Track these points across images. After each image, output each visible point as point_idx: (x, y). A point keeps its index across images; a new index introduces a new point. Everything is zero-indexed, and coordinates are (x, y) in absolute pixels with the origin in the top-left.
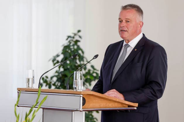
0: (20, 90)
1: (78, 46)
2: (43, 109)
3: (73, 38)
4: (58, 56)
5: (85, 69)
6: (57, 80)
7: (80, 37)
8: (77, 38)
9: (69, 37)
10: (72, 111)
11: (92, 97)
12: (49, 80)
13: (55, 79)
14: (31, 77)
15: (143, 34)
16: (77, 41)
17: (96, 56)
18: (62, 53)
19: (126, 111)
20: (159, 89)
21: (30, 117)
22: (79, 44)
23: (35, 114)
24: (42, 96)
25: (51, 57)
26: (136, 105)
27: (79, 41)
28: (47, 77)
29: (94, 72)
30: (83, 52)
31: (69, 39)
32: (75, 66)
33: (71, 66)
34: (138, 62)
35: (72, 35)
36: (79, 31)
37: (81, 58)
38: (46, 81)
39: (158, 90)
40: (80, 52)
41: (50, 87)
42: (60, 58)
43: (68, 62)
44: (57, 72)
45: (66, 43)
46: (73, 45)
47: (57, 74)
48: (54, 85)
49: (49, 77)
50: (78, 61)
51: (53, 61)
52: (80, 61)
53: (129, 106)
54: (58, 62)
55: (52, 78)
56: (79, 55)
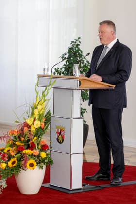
0: (39, 76)
1: (78, 48)
2: (54, 88)
3: (76, 42)
4: (65, 54)
5: (83, 63)
6: (65, 71)
7: (80, 42)
8: (78, 43)
9: (72, 42)
10: (72, 89)
11: (85, 81)
12: (59, 70)
13: (63, 70)
14: (46, 67)
15: (118, 40)
16: (78, 45)
17: (89, 54)
18: (68, 53)
19: (108, 90)
20: (125, 74)
21: (45, 93)
22: (79, 46)
23: (49, 91)
24: (53, 80)
25: (61, 55)
26: (114, 86)
27: (79, 45)
28: (58, 68)
29: (88, 65)
30: (82, 52)
31: (73, 43)
32: (76, 61)
33: (74, 61)
34: (113, 57)
35: (75, 41)
36: (79, 38)
37: (80, 56)
38: (57, 71)
39: (125, 76)
40: (80, 52)
41: (60, 74)
42: (66, 56)
43: (72, 58)
44: (64, 65)
45: (71, 46)
46: (75, 47)
47: (64, 66)
48: (63, 73)
49: (60, 68)
50: (78, 58)
51: (62, 58)
52: (79, 58)
53: (110, 87)
54: (65, 58)
55: (61, 69)
56: (79, 54)
